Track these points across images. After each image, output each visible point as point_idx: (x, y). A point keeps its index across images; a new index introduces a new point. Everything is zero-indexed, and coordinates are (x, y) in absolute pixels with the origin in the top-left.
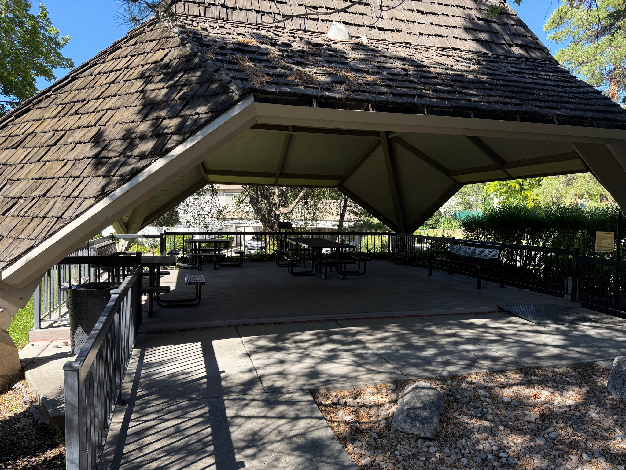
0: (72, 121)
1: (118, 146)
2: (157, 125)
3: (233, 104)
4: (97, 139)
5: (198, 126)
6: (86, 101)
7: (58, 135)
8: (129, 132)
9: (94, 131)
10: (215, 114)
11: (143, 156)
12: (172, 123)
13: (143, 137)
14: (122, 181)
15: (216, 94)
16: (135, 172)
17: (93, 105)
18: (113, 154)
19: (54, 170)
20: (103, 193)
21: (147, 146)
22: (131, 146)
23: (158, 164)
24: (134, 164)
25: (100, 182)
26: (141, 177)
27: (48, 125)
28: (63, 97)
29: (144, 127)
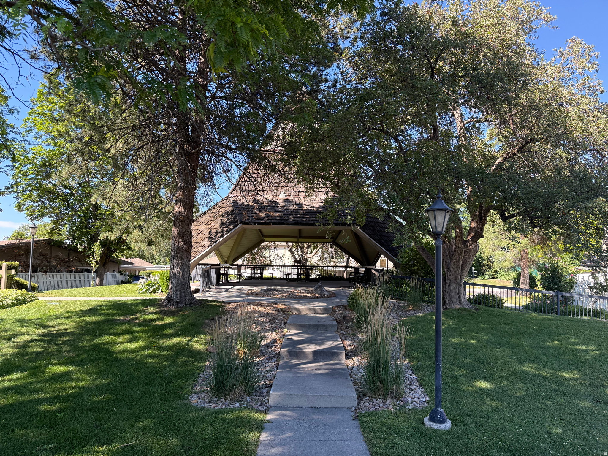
0: (204, 227)
1: (214, 234)
2: (223, 230)
3: (237, 225)
4: (210, 232)
5: (231, 230)
6: (208, 221)
7: (201, 231)
8: (217, 231)
9: (209, 230)
10: (234, 227)
11: (219, 237)
12: (226, 229)
13: (219, 232)
14: (214, 243)
15: (235, 222)
16: (217, 241)
17: (210, 222)
18: (213, 237)
19: (200, 240)
20: (210, 246)
21: (219, 235)
22: (217, 235)
23: (221, 239)
24: (217, 239)
25: (210, 243)
26: (218, 242)
27: (198, 227)
28: (203, 219)
29: (220, 230)
